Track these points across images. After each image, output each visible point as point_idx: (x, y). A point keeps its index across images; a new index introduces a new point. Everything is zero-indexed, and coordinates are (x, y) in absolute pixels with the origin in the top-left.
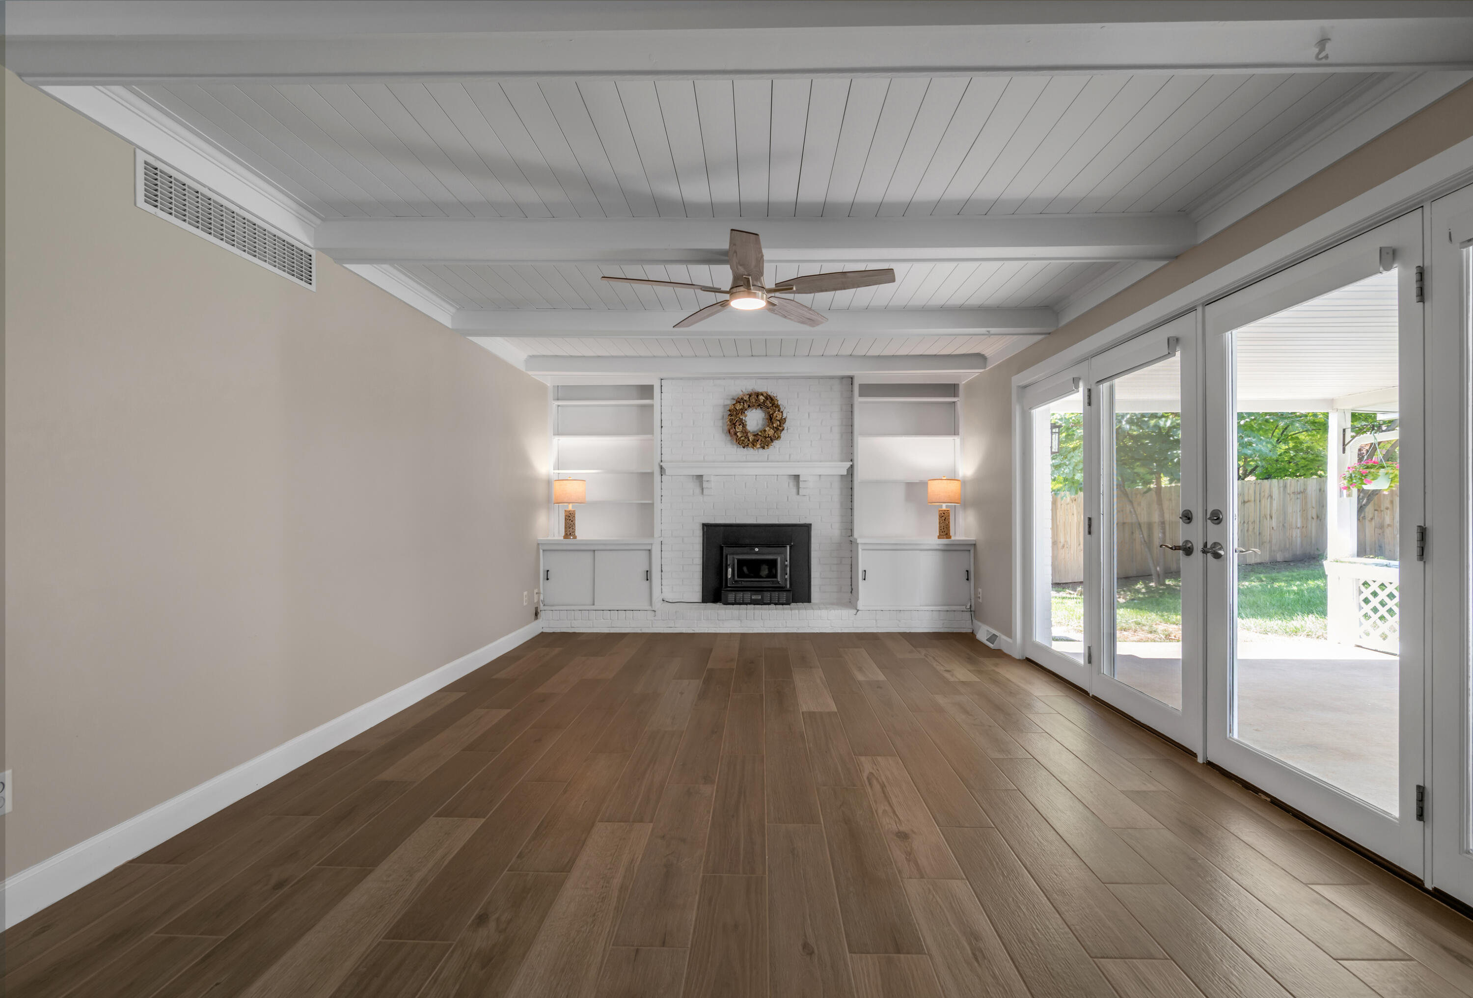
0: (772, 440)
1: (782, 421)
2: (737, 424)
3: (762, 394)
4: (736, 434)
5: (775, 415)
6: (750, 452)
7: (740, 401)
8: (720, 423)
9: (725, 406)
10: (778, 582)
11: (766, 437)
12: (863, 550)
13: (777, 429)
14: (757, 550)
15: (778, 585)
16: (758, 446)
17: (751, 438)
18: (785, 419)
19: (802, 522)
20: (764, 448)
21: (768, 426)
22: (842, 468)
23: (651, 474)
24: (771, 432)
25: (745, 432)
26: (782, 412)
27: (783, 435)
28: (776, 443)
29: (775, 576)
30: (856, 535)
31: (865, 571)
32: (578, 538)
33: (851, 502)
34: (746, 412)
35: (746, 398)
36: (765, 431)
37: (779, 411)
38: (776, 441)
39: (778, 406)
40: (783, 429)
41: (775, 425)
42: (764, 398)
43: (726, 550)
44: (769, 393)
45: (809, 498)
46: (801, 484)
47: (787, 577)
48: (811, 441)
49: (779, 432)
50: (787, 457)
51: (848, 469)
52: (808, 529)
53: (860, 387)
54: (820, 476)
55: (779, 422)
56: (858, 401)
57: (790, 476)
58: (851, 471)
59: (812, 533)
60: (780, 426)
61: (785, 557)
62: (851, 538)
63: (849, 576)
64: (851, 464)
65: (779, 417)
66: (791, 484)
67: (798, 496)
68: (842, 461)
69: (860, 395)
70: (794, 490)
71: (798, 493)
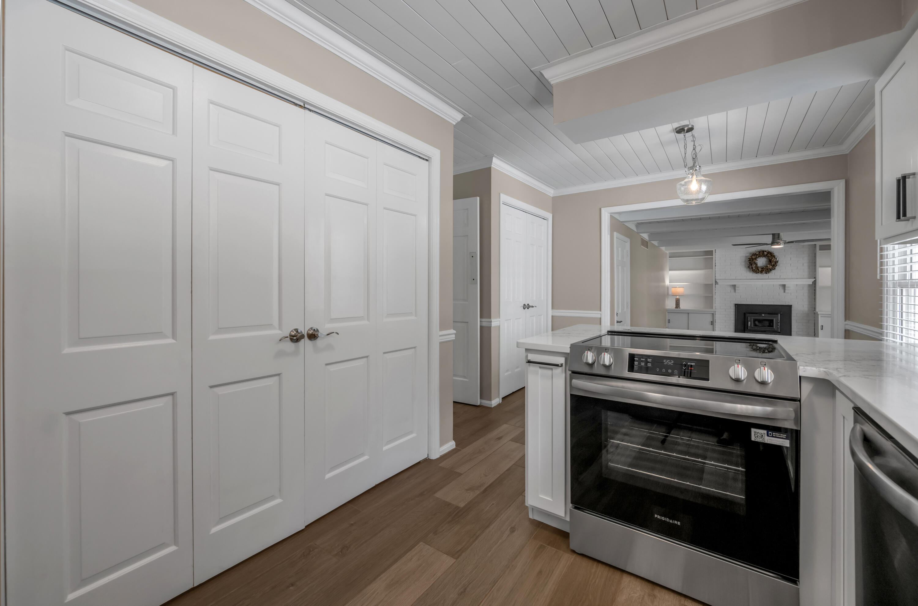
0: (771, 270)
1: (776, 262)
2: (753, 264)
3: (766, 251)
4: (752, 268)
5: (772, 260)
6: (759, 275)
7: (754, 254)
8: (744, 264)
9: (746, 257)
11: (768, 269)
12: (821, 317)
13: (774, 265)
14: (763, 315)
15: (774, 330)
16: (764, 273)
17: (760, 270)
18: (778, 261)
19: (787, 304)
20: (766, 273)
21: (769, 264)
22: (810, 282)
23: (712, 284)
24: (771, 267)
25: (757, 268)
26: (776, 258)
27: (776, 268)
28: (773, 271)
29: (773, 325)
30: (817, 310)
31: (822, 326)
32: (681, 308)
33: (815, 296)
34: (757, 259)
35: (758, 253)
36: (767, 266)
37: (774, 258)
38: (773, 270)
39: (774, 256)
40: (777, 265)
41: (772, 264)
42: (766, 253)
43: (747, 315)
44: (769, 251)
45: (791, 294)
46: (786, 288)
47: (778, 327)
48: (792, 270)
49: (774, 267)
50: (779, 277)
51: (813, 282)
52: (790, 307)
53: (820, 246)
54: (797, 285)
55: (775, 262)
56: (818, 252)
57: (780, 285)
58: (815, 283)
59: (793, 309)
60: (775, 264)
61: (778, 318)
62: (814, 312)
63: (814, 328)
64: (815, 279)
65: (774, 261)
66: (781, 288)
67: (785, 293)
68: (809, 278)
69: (820, 250)
70: (782, 291)
71: (785, 292)
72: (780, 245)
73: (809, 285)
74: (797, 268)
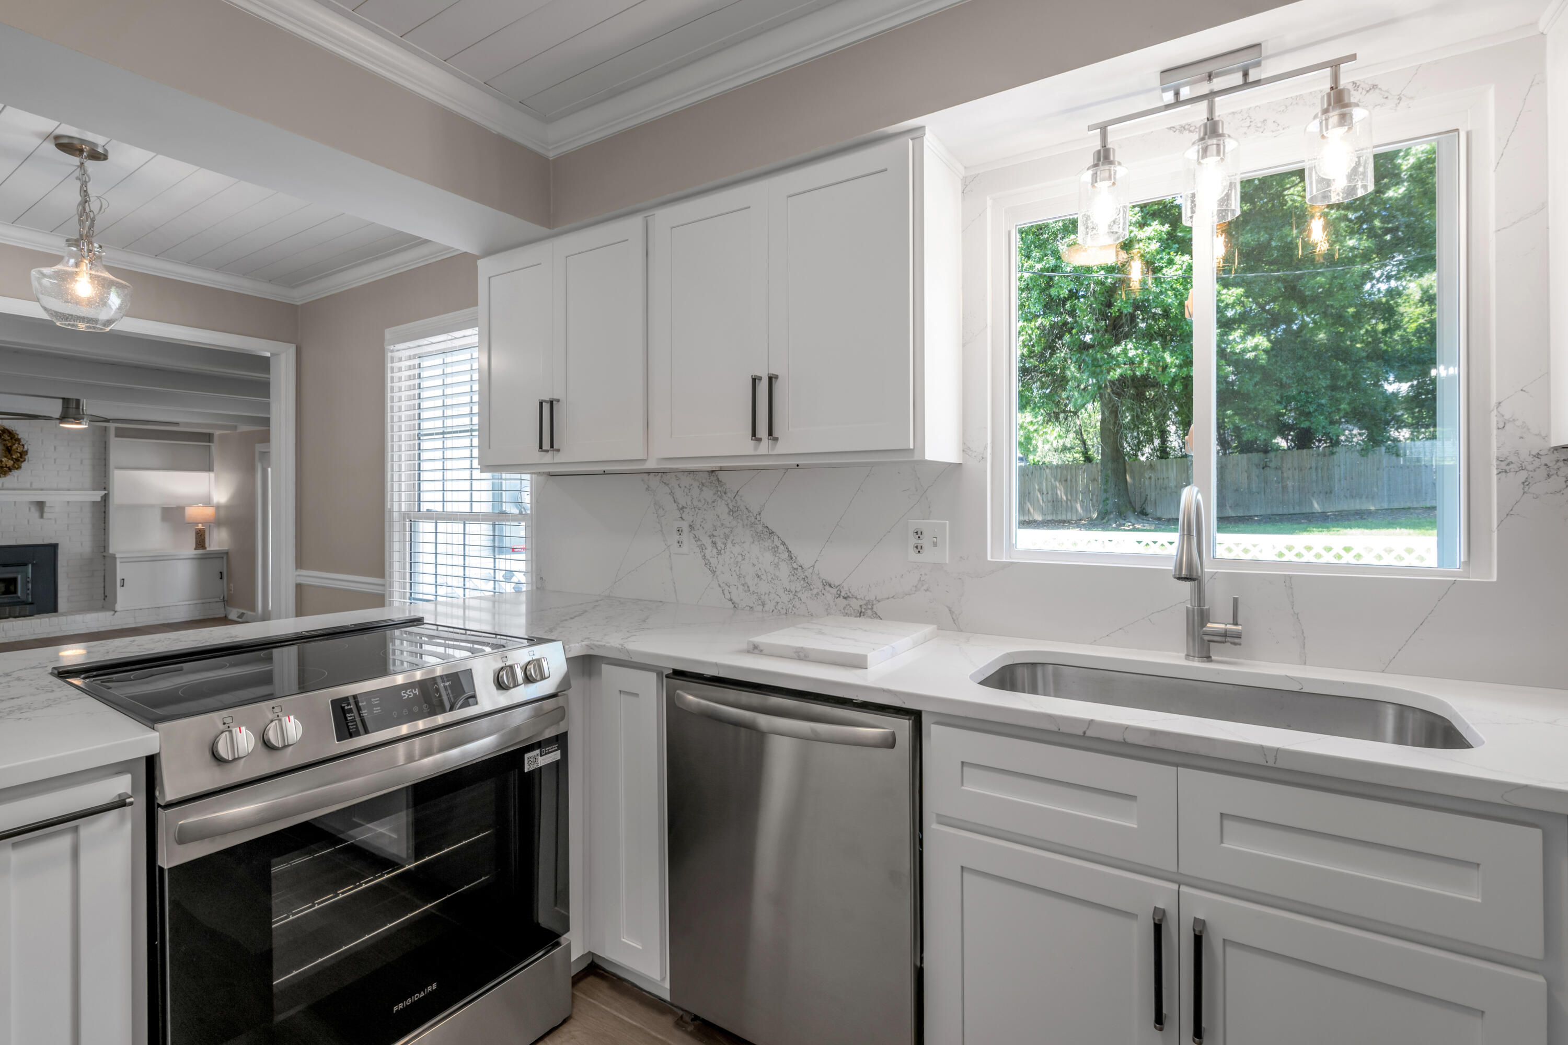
0: (10, 469)
1: (23, 454)
5: (14, 447)
10: (19, 598)
12: (121, 562)
13: (17, 460)
15: (19, 600)
18: (27, 452)
19: (47, 542)
21: (6, 457)
22: (97, 496)
24: (10, 463)
26: (23, 445)
27: (23, 465)
28: (15, 473)
29: (15, 592)
30: (112, 551)
31: (123, 579)
33: (105, 524)
37: (19, 444)
38: (16, 471)
39: (18, 440)
40: (25, 461)
41: (14, 457)
45: (56, 521)
46: (46, 509)
47: (28, 592)
48: (58, 471)
49: (19, 463)
50: (28, 486)
51: (102, 497)
52: (53, 548)
53: (117, 428)
54: (68, 502)
55: (20, 453)
56: (114, 441)
57: (32, 503)
58: (105, 498)
59: (60, 551)
60: (21, 457)
61: (27, 573)
62: (104, 554)
63: (103, 586)
64: (103, 493)
65: (20, 450)
66: (33, 509)
67: (42, 520)
68: (94, 490)
69: (117, 436)
70: (37, 515)
71: (42, 516)
72: (80, 424)
73: (94, 502)
74: (69, 468)
